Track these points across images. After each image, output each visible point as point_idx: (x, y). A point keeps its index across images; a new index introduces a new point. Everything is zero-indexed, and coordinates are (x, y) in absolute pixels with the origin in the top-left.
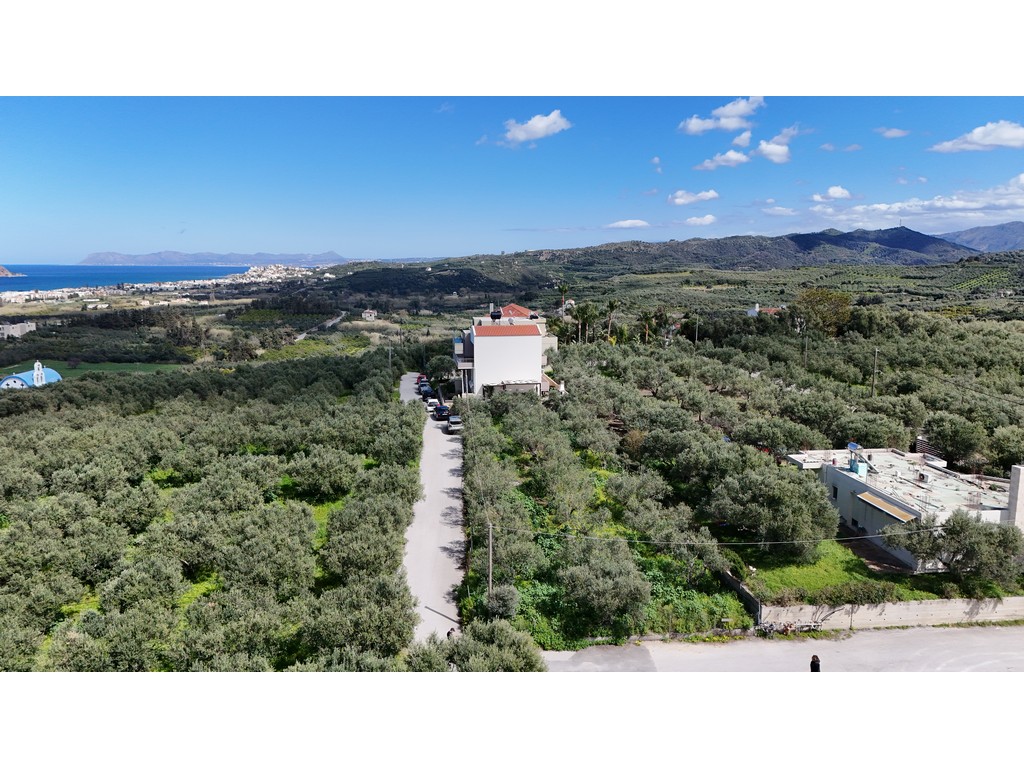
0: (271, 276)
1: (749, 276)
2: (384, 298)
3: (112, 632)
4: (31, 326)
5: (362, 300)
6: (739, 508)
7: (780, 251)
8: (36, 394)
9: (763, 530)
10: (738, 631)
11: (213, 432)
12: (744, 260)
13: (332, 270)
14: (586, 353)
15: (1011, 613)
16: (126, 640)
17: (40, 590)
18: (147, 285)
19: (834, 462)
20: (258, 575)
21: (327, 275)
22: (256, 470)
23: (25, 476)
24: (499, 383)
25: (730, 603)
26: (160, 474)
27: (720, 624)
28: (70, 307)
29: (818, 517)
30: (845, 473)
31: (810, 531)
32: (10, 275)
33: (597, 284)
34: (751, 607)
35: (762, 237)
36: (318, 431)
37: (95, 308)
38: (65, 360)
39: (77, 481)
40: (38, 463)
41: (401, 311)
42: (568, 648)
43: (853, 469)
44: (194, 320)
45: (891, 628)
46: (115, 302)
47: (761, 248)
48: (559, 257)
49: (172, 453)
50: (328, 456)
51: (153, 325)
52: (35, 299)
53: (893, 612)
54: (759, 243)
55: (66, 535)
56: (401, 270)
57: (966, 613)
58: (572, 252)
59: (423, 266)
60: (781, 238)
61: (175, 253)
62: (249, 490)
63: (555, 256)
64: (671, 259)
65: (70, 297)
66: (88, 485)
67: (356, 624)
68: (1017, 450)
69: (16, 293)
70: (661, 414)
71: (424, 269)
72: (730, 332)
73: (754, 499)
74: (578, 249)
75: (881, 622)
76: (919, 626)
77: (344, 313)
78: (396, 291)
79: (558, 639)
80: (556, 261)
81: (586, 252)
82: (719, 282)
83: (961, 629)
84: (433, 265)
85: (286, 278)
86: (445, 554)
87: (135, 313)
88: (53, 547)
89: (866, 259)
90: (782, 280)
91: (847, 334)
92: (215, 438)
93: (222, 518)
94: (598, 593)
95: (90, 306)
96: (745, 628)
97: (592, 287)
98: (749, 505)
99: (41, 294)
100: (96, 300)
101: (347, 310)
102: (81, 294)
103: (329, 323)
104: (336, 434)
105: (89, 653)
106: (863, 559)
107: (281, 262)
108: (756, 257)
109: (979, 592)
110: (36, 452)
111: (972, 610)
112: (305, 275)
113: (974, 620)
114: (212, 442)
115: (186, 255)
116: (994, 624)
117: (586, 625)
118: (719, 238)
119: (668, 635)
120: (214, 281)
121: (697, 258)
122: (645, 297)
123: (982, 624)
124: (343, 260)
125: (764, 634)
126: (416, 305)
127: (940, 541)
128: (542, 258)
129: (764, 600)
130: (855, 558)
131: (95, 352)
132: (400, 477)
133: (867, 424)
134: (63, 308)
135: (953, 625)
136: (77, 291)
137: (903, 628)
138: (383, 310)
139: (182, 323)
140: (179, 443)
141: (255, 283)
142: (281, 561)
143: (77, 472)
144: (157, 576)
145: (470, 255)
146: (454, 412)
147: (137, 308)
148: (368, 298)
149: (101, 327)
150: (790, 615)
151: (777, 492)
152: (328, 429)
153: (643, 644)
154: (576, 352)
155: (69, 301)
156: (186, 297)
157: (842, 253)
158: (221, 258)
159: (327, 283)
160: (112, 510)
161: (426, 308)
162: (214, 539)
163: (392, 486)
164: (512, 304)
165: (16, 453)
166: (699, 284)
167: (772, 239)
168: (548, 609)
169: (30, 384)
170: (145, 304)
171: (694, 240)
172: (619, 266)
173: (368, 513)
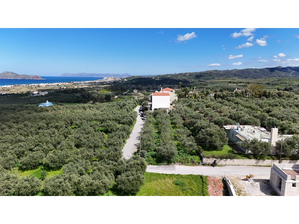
0: (110, 80)
1: (250, 81)
2: (140, 86)
3: (59, 154)
4: (47, 93)
5: (134, 87)
6: (203, 136)
7: (262, 73)
8: (47, 108)
9: (207, 141)
10: (197, 164)
11: (86, 117)
12: (250, 76)
13: (126, 78)
14: (184, 101)
15: (268, 164)
16: (61, 156)
17: (45, 147)
18: (77, 82)
19: (234, 128)
20: (90, 146)
21: (125, 80)
22: (93, 125)
23: (43, 125)
24: (159, 108)
25: (197, 158)
26: (73, 126)
27: (193, 162)
28: (57, 88)
29: (222, 139)
30: (235, 130)
31: (219, 142)
32: (42, 79)
33: (202, 83)
34: (201, 159)
35: (256, 69)
36: (110, 117)
37: (63, 88)
38: (55, 102)
39: (54, 126)
40: (46, 122)
41: (144, 90)
42: (157, 165)
43: (237, 129)
44: (88, 92)
45: (236, 165)
46: (68, 87)
47: (256, 72)
48: (192, 75)
49: (75, 121)
50: (111, 123)
51: (77, 93)
52: (48, 86)
53: (236, 161)
54: (255, 71)
55: (51, 137)
56: (146, 78)
57: (256, 163)
58: (196, 73)
59: (152, 77)
60: (263, 69)
61: (84, 73)
62: (91, 129)
63: (191, 74)
64: (227, 75)
65: (57, 85)
66: (56, 127)
67: (109, 156)
68: (285, 126)
69: (43, 84)
70: (195, 116)
71: (152, 78)
72: (227, 96)
73: (207, 134)
74: (198, 72)
75: (233, 163)
76: (243, 165)
77: (128, 90)
78: (144, 84)
79: (155, 163)
80: (191, 76)
81: (200, 73)
82: (240, 83)
83: (254, 167)
84: (155, 77)
85: (114, 81)
86: (135, 146)
87: (73, 89)
88: (48, 139)
89: (290, 76)
90: (261, 82)
91: (261, 97)
92: (86, 119)
93: (84, 135)
94: (163, 152)
95: (62, 88)
96: (199, 163)
97: (201, 84)
98: (205, 136)
99: (50, 84)
100: (63, 85)
101: (129, 90)
102: (60, 84)
103: (124, 93)
104: (114, 118)
105: (54, 158)
106: (234, 150)
107: (113, 76)
108: (254, 75)
109: (259, 158)
110: (46, 120)
111: (257, 162)
112: (119, 80)
113: (258, 165)
114: (85, 119)
115: (87, 74)
116: (263, 166)
117: (161, 160)
118: (242, 69)
119: (180, 164)
120: (94, 81)
121: (235, 75)
122: (217, 87)
123: (260, 166)
124: (130, 75)
125: (204, 165)
126: (149, 89)
127: (249, 145)
128: (187, 75)
129: (204, 157)
130: (232, 150)
131: (62, 100)
132: (126, 128)
133: (248, 119)
134: (55, 88)
135: (252, 166)
136: (59, 83)
137: (239, 165)
138: (139, 90)
139: (85, 92)
140: (78, 120)
141: (105, 82)
142: (95, 143)
143: (54, 124)
144: (69, 145)
145: (166, 74)
146: (145, 115)
147: (74, 88)
148: (136, 86)
149: (64, 93)
150: (210, 160)
151: (212, 133)
152: (112, 117)
153: (175, 165)
154: (182, 100)
155: (57, 86)
156: (87, 85)
157: (283, 74)
158: (97, 75)
159: (125, 82)
160: (61, 133)
161: (152, 89)
162: (82, 139)
163: (124, 130)
164: (167, 88)
165: (41, 120)
166: (234, 83)
167: (259, 69)
168: (153, 156)
169: (45, 106)
170: (76, 87)
171: (234, 70)
172: (210, 77)
173: (117, 134)
